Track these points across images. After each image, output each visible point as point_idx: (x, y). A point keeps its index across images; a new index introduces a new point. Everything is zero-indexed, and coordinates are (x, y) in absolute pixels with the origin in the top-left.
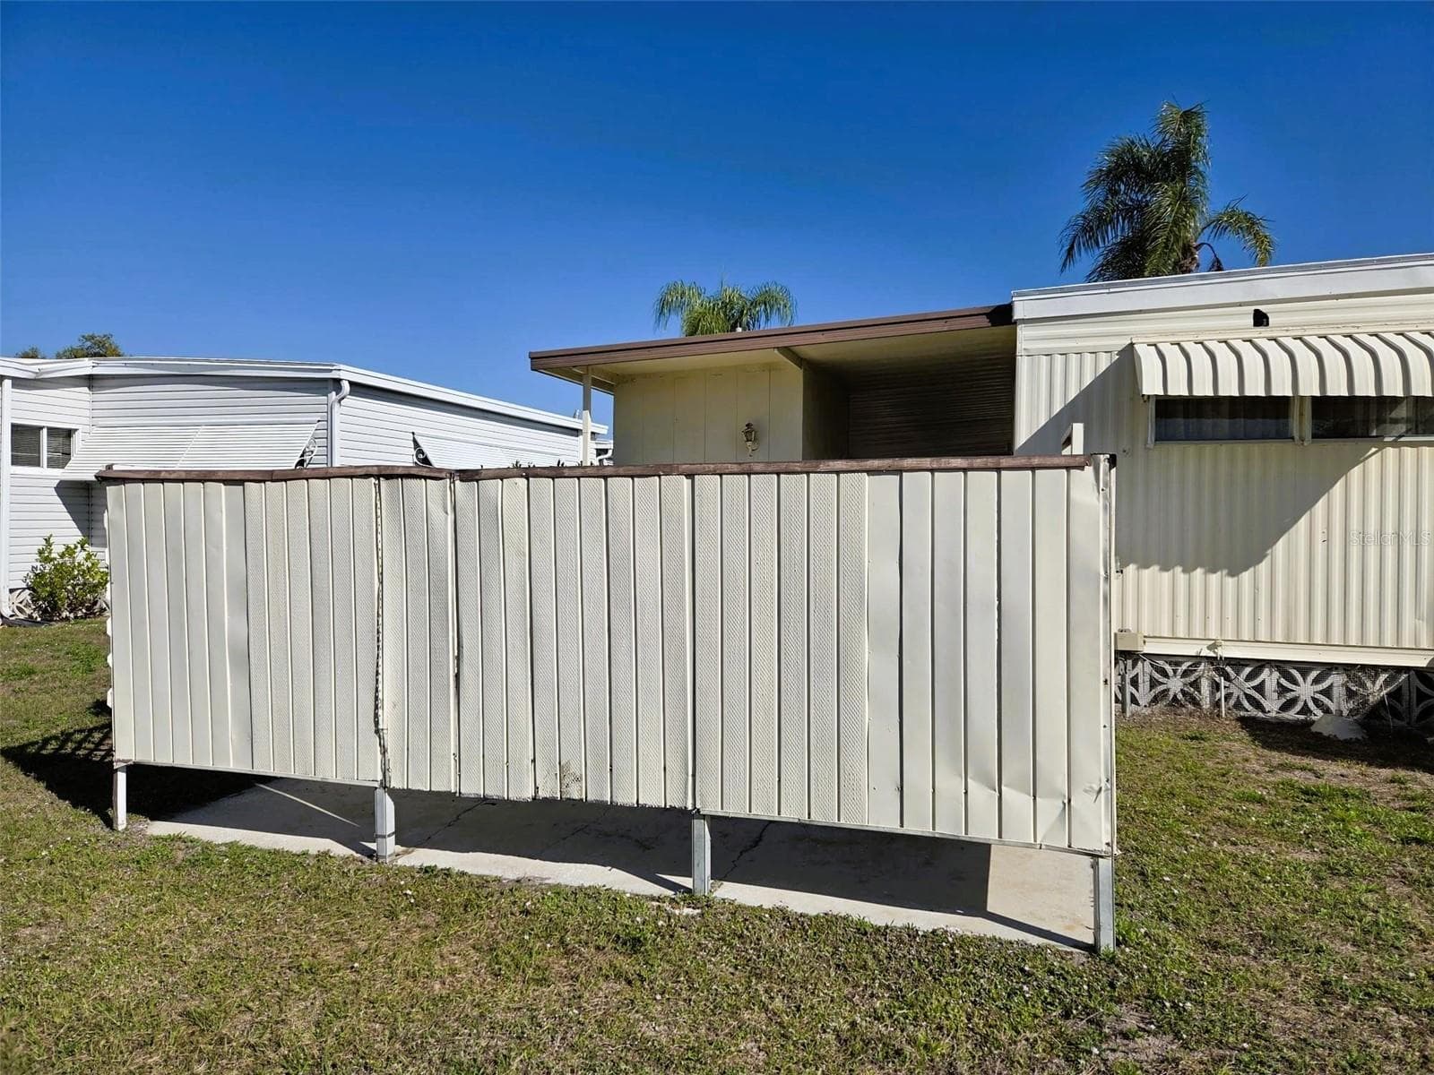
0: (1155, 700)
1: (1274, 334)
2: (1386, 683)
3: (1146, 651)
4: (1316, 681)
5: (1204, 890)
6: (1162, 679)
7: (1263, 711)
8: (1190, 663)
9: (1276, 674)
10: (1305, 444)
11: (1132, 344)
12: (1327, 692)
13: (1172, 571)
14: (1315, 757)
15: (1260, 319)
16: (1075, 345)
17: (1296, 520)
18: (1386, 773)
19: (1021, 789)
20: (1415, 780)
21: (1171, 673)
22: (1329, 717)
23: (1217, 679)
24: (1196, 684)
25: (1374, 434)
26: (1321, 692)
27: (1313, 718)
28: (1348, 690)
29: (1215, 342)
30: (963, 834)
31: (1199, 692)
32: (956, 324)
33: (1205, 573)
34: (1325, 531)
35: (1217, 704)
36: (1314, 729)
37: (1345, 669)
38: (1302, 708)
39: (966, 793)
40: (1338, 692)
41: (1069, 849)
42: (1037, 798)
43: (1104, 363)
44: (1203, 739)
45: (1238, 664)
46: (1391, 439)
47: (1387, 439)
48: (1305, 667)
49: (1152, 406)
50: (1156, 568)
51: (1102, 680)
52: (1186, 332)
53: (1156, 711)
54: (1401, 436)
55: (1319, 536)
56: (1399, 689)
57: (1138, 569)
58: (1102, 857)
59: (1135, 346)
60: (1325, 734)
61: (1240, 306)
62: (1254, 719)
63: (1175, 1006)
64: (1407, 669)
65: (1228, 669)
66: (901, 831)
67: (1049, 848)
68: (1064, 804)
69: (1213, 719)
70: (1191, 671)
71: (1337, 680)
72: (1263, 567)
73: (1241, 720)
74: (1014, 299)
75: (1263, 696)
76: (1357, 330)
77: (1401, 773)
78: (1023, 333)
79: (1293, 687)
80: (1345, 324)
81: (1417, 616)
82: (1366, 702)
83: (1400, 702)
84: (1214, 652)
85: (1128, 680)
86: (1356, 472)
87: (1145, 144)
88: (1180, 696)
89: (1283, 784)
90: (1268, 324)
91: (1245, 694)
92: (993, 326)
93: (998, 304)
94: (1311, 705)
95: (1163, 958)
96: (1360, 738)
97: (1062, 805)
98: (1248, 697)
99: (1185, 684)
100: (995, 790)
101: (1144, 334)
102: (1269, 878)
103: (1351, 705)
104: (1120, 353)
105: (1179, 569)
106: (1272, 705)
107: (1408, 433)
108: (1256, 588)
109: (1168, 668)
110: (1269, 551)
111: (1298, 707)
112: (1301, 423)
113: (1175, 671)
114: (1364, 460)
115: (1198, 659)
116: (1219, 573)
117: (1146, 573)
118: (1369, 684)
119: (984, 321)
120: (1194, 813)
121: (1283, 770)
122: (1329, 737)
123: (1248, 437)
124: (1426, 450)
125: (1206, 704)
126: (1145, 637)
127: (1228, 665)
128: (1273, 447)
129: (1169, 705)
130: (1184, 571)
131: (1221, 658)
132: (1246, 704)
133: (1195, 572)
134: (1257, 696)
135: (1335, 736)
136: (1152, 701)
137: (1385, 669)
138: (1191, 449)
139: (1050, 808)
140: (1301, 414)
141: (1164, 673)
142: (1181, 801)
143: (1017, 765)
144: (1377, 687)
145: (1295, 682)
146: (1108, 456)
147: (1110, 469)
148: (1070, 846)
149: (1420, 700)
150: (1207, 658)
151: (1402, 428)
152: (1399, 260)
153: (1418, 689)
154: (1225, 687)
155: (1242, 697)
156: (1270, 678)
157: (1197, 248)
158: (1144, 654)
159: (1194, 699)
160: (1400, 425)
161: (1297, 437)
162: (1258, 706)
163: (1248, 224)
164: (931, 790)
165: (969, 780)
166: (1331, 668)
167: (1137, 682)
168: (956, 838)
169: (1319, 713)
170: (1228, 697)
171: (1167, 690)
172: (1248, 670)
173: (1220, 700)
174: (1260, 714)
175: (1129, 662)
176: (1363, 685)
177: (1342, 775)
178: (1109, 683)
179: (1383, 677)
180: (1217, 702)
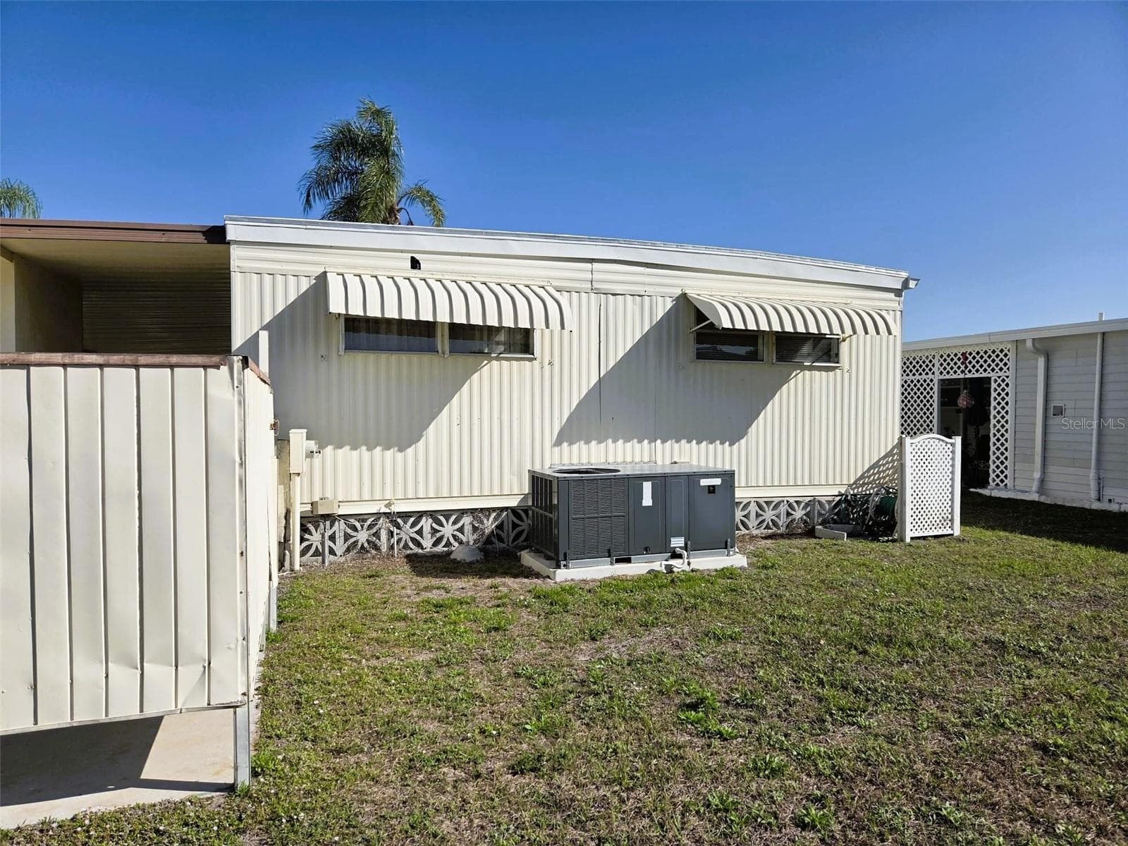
0: (348, 550)
1: (423, 276)
2: (495, 519)
3: (341, 512)
4: (455, 523)
5: (344, 703)
6: (353, 533)
7: (422, 548)
8: (373, 519)
9: (430, 521)
10: (446, 356)
11: (325, 273)
12: (461, 530)
13: (359, 450)
14: (449, 578)
15: (415, 264)
16: (280, 267)
17: (440, 410)
18: (488, 582)
19: (162, 661)
20: (504, 584)
21: (359, 527)
22: (462, 546)
23: (392, 529)
24: (377, 535)
25: (486, 351)
26: (457, 530)
27: (453, 548)
28: (473, 526)
29: (385, 277)
30: (104, 717)
31: (380, 540)
32: (175, 237)
33: (383, 450)
34: (459, 417)
35: (392, 548)
36: (452, 557)
37: (471, 513)
38: (446, 543)
39: (107, 677)
40: (468, 529)
41: (210, 707)
42: (179, 668)
43: (305, 285)
44: (378, 576)
45: (405, 515)
46: (495, 355)
47: (493, 355)
48: (447, 514)
49: (342, 321)
50: (348, 448)
51: (238, 552)
52: (366, 268)
53: (348, 559)
54: (500, 354)
55: (455, 421)
56: (502, 523)
57: (334, 449)
58: (238, 707)
59: (328, 274)
60: (459, 559)
61: (402, 252)
62: (416, 555)
63: (290, 820)
64: (506, 509)
65: (399, 520)
66: (35, 729)
67: (189, 710)
68: (205, 667)
69: (388, 559)
70: (373, 524)
71: (467, 520)
72: (421, 443)
73: (408, 557)
74: (226, 222)
75: (422, 537)
76: (474, 279)
77: (498, 580)
78: (235, 252)
79: (440, 528)
80: (467, 274)
81: (512, 473)
82: (484, 533)
83: (503, 531)
84: (390, 509)
85: (327, 537)
86: (476, 376)
87: (359, 126)
88: (366, 545)
89: (423, 602)
90: (420, 269)
91: (411, 537)
92: (209, 243)
93: (212, 225)
94: (452, 540)
95: (293, 776)
96: (479, 559)
97: (202, 669)
98: (413, 540)
99: (369, 536)
100: (137, 669)
101: (335, 266)
102: (393, 681)
103: (475, 537)
104: (316, 278)
105: (364, 448)
106: (427, 543)
107: (505, 351)
108: (416, 459)
109: (358, 525)
110: (424, 433)
111: (443, 543)
112: (443, 341)
113: (362, 526)
114: (480, 369)
115: (378, 515)
116: (392, 450)
117: (340, 452)
118: (485, 521)
119: (200, 238)
120: (355, 639)
121: (426, 591)
122: (460, 562)
123: (410, 350)
124: (514, 363)
125: (384, 549)
126: (340, 502)
127: (399, 517)
128: (426, 358)
129: (358, 552)
130: (368, 450)
131: (394, 513)
132: (411, 544)
133: (375, 450)
134: (418, 538)
135: (464, 560)
136: (346, 551)
137: (494, 509)
138: (372, 357)
139: (191, 673)
140: (443, 335)
141: (355, 529)
142: (348, 631)
143: (159, 640)
144: (490, 522)
145: (442, 525)
146: (241, 357)
147: (243, 369)
148: (209, 704)
149: (514, 528)
150: (385, 513)
151: (502, 348)
152: (497, 234)
153: (513, 521)
154: (397, 534)
155: (409, 539)
156: (426, 524)
157: (399, 211)
158: (338, 516)
159: (376, 545)
160: (501, 346)
161: (440, 351)
162: (419, 545)
163: (429, 199)
164: (69, 681)
165: (110, 664)
166: (463, 512)
167: (335, 537)
168: (96, 722)
169: (456, 544)
170: (399, 541)
171: (357, 541)
172: (412, 519)
173: (393, 544)
174: (420, 551)
175: (328, 523)
176: (482, 522)
177: (462, 589)
178: (244, 554)
179: (493, 515)
180: (392, 546)
